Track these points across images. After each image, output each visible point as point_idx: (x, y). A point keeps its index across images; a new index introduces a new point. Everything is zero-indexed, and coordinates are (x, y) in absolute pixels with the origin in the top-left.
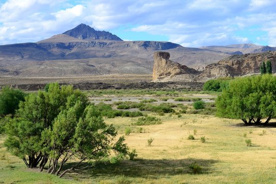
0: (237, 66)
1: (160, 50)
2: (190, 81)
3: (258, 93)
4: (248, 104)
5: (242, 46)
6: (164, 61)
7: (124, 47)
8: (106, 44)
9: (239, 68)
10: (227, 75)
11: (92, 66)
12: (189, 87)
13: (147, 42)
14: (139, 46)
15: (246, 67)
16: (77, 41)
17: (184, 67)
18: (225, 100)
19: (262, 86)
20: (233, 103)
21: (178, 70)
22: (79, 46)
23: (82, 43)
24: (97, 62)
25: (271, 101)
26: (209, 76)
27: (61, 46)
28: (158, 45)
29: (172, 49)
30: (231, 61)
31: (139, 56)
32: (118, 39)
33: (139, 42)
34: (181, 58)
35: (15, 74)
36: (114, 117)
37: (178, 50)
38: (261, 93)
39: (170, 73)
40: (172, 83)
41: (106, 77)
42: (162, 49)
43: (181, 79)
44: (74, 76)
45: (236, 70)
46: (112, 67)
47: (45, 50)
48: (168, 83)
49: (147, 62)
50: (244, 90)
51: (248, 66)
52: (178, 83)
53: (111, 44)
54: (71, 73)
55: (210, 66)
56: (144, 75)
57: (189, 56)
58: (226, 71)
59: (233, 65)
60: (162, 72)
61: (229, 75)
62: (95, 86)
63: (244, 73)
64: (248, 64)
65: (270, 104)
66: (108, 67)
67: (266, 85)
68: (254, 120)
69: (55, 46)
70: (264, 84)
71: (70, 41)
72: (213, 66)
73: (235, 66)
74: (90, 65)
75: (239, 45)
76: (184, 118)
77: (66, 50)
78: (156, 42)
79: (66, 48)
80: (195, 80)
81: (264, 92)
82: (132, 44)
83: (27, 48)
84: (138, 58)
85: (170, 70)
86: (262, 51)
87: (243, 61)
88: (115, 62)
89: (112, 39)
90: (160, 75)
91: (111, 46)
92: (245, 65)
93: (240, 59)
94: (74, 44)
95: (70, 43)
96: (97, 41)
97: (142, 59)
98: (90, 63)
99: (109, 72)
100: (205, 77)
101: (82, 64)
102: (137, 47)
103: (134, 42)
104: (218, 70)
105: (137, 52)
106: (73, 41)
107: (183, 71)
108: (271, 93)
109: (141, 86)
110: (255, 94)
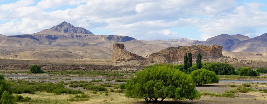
0: (172, 55)
1: (120, 42)
2: (139, 65)
3: (154, 81)
4: (146, 88)
5: (180, 40)
6: (120, 50)
7: (94, 39)
8: (81, 37)
9: (173, 57)
10: (165, 61)
11: (70, 52)
12: (136, 70)
13: (111, 36)
14: (105, 38)
15: (178, 56)
16: (61, 34)
17: (134, 55)
18: (132, 85)
19: (156, 75)
20: (136, 87)
21: (130, 57)
22: (62, 37)
23: (64, 35)
24: (74, 50)
25: (162, 86)
26: (152, 62)
27: (49, 37)
28: (119, 39)
29: (129, 41)
30: (168, 51)
31: (105, 46)
32: (90, 33)
33: (105, 35)
34: (135, 48)
35: (15, 56)
36: (60, 94)
37: (133, 42)
38: (156, 80)
39: (124, 59)
40: (125, 67)
41: (80, 61)
42: (122, 41)
43: (132, 63)
44: (57, 59)
45: (172, 58)
46: (85, 53)
47: (38, 40)
48: (121, 67)
49: (110, 50)
50: (144, 78)
51: (180, 55)
52: (128, 67)
53: (85, 36)
54: (55, 57)
55: (153, 55)
56: (107, 60)
57: (141, 46)
58: (164, 58)
59: (169, 54)
60: (118, 58)
61: (167, 61)
62: (68, 67)
63: (177, 60)
64: (180, 54)
65: (161, 88)
66: (81, 53)
67: (160, 75)
68: (152, 100)
69: (45, 37)
70: (158, 74)
71: (56, 34)
72: (155, 54)
73: (171, 55)
74: (68, 52)
75: (178, 39)
76: (109, 96)
77: (52, 40)
78: (117, 36)
79: (52, 39)
80: (142, 65)
81: (158, 80)
82: (100, 37)
83: (24, 38)
84: (104, 48)
85: (125, 57)
86: (194, 44)
87: (177, 52)
88: (87, 50)
89: (86, 33)
90: (117, 61)
91: (85, 38)
92: (178, 54)
93: (174, 50)
94: (58, 36)
95: (55, 36)
96: (75, 34)
97: (107, 48)
98: (69, 50)
99: (82, 57)
100: (149, 63)
101: (63, 51)
102: (103, 40)
103: (102, 36)
104: (159, 58)
105: (103, 43)
106: (58, 34)
107: (134, 58)
108: (162, 81)
109: (102, 68)
110: (151, 81)
